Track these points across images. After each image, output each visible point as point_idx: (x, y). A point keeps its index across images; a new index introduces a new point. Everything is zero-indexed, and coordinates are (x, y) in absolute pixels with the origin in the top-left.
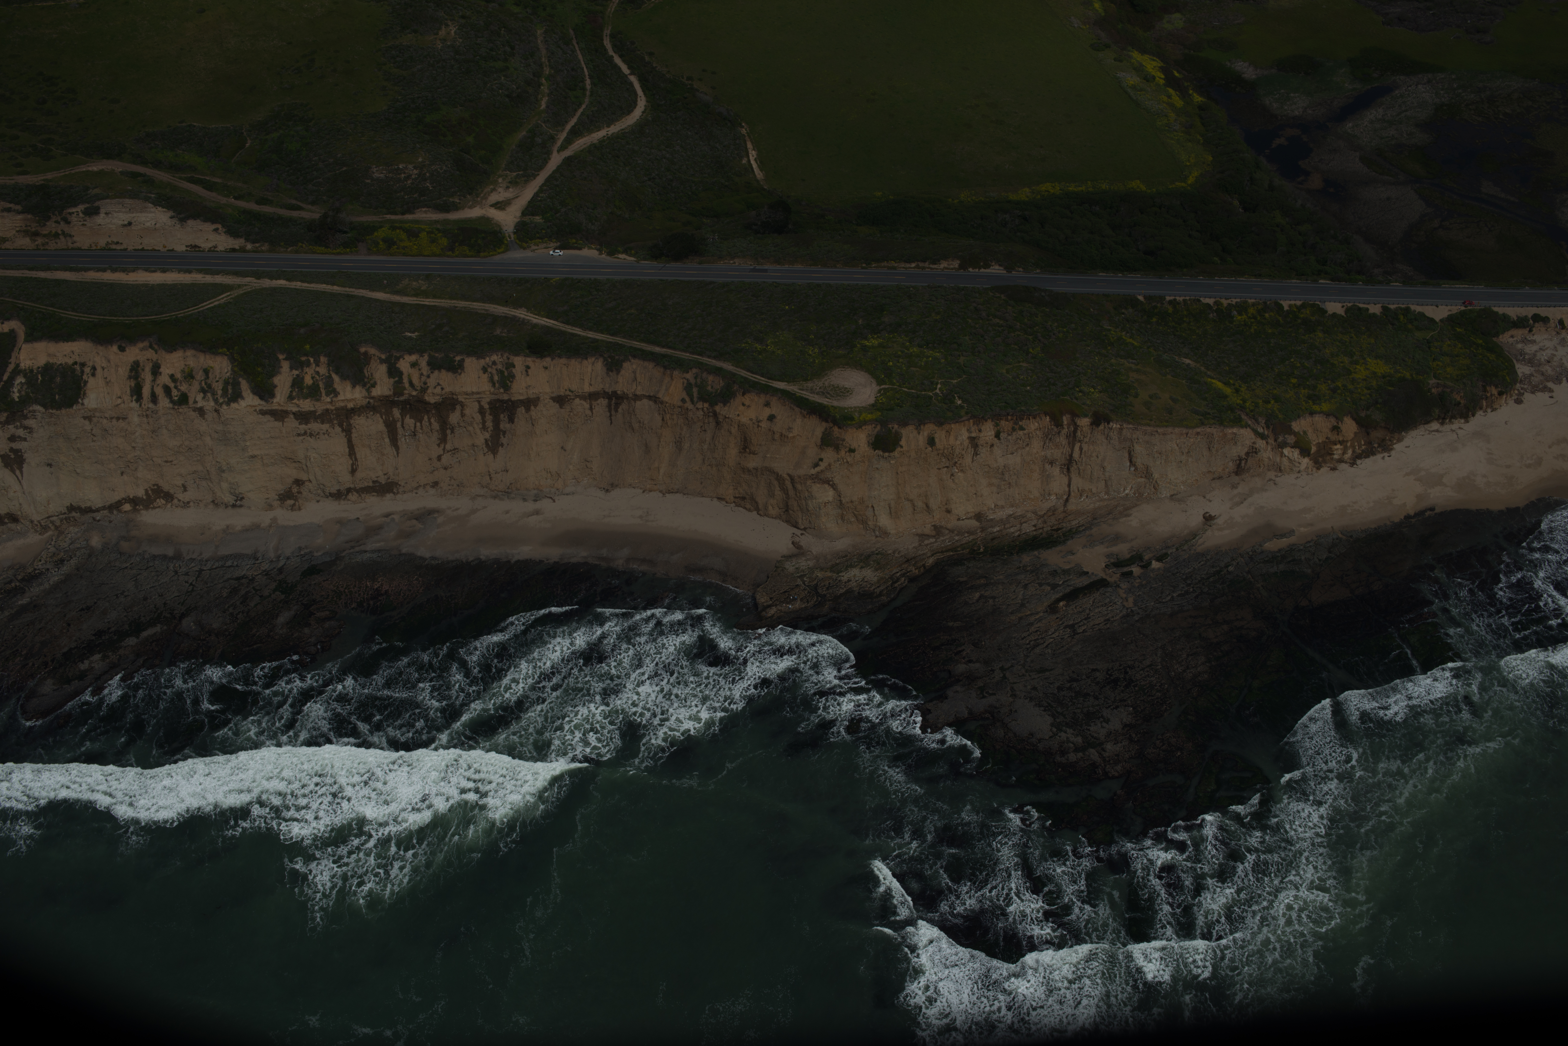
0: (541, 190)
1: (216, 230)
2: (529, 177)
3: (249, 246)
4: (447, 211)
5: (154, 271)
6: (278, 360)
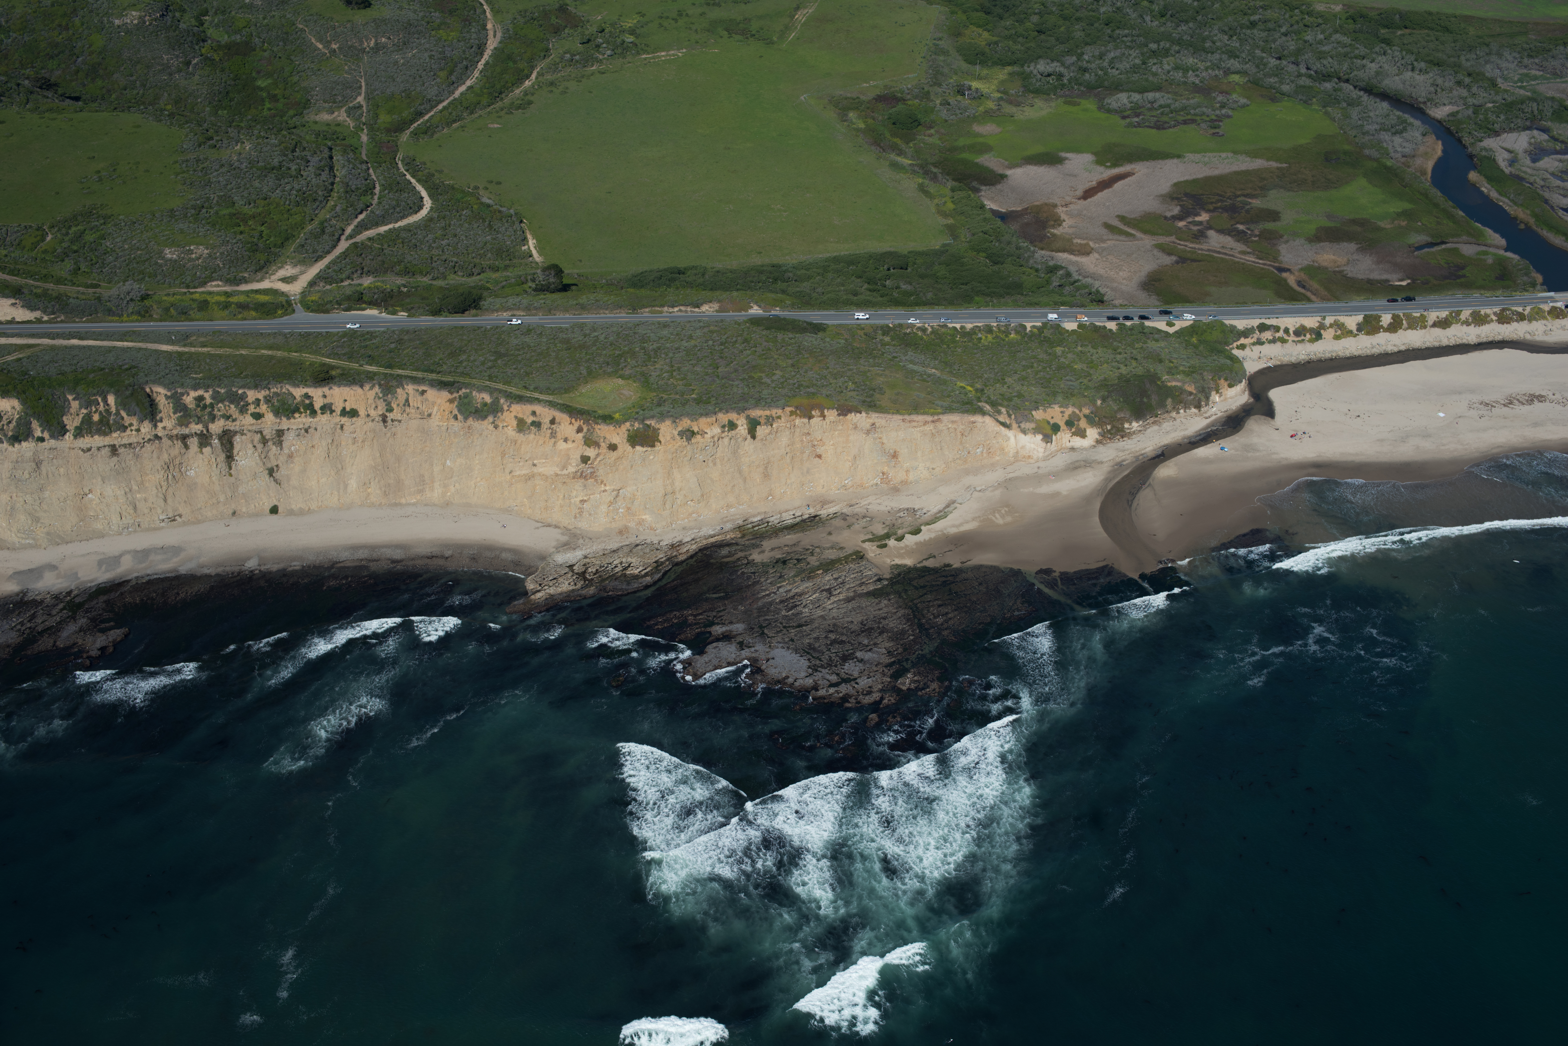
0: (328, 267)
1: (13, 305)
2: (317, 259)
3: (46, 318)
4: (239, 284)
6: (68, 400)
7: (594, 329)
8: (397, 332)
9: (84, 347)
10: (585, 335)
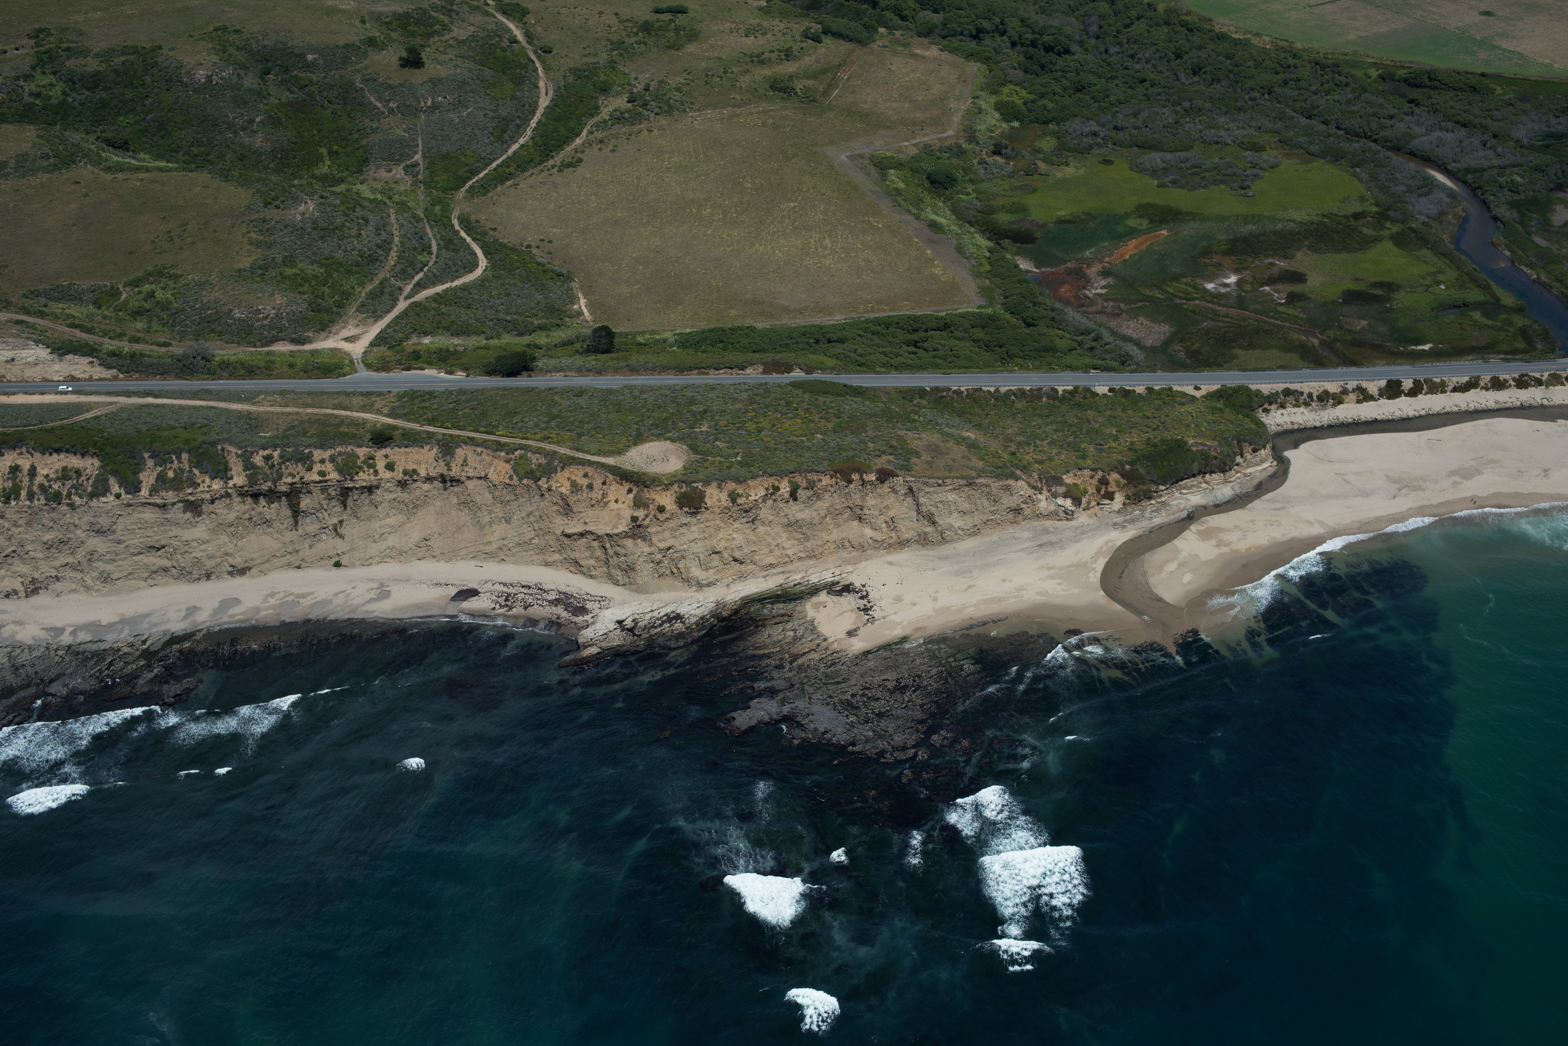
0: (388, 326)
1: (92, 363)
2: (377, 318)
3: (121, 376)
4: (303, 344)
5: (34, 394)
6: (143, 458)
7: (642, 392)
8: (455, 393)
9: (158, 406)
10: (635, 398)
